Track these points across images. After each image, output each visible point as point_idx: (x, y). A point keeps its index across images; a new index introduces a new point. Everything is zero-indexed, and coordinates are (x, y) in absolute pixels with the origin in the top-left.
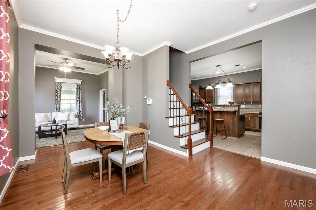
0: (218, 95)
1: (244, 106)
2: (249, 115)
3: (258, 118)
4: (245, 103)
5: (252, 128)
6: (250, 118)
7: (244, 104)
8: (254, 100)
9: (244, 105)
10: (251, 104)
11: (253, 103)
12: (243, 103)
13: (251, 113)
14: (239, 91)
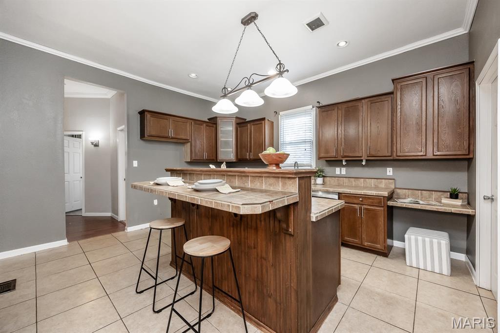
0: (281, 140)
1: (344, 171)
2: (356, 201)
3: (386, 209)
4: (346, 161)
5: (366, 244)
6: (360, 209)
7: (344, 163)
8: (373, 153)
9: (344, 166)
10: (364, 163)
11: (367, 160)
12: (341, 161)
13: (362, 192)
14: (330, 132)
